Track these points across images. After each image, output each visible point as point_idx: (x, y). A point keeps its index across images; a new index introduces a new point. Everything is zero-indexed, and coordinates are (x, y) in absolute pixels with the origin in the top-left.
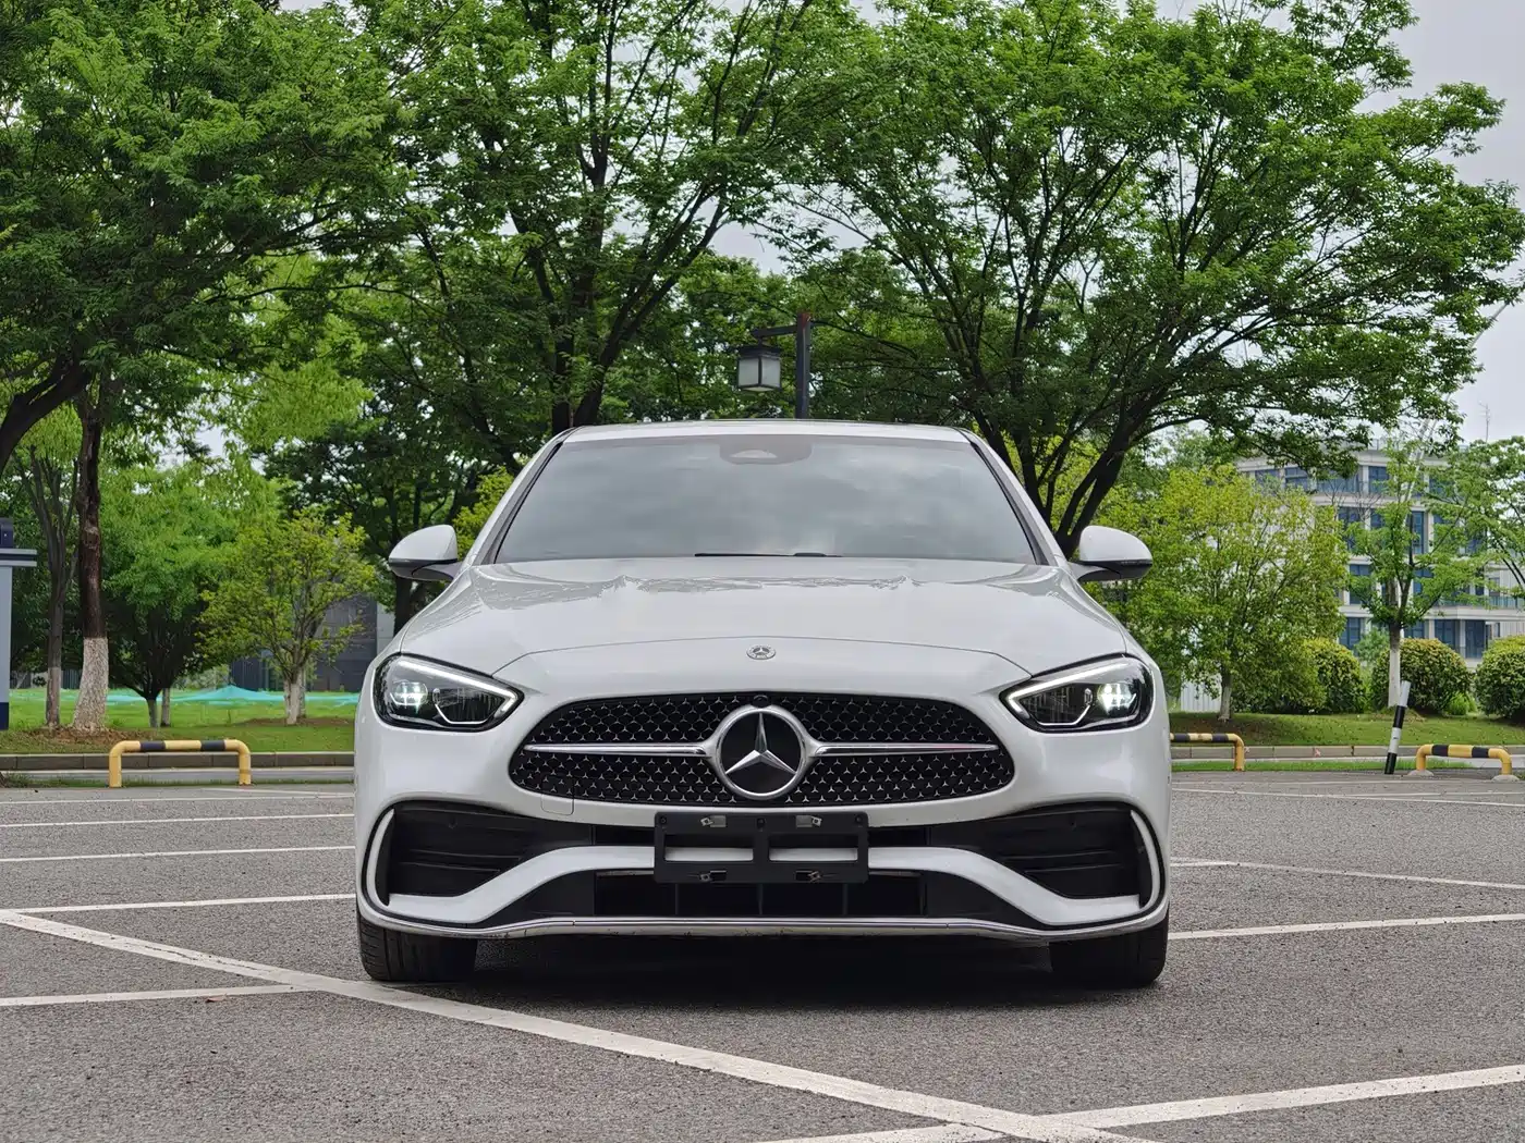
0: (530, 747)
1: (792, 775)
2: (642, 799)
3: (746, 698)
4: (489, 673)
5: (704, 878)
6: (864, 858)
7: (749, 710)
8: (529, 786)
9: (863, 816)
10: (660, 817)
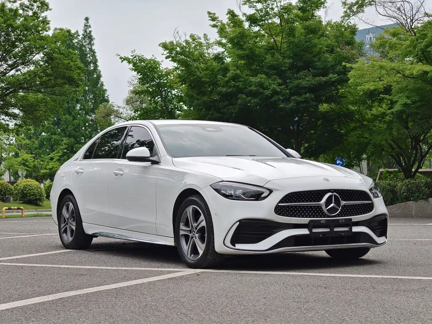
0: (280, 204)
1: (339, 210)
2: (306, 217)
3: (329, 191)
4: (262, 186)
5: (321, 236)
6: (351, 229)
7: (330, 194)
8: (279, 214)
9: (351, 219)
10: (311, 221)
